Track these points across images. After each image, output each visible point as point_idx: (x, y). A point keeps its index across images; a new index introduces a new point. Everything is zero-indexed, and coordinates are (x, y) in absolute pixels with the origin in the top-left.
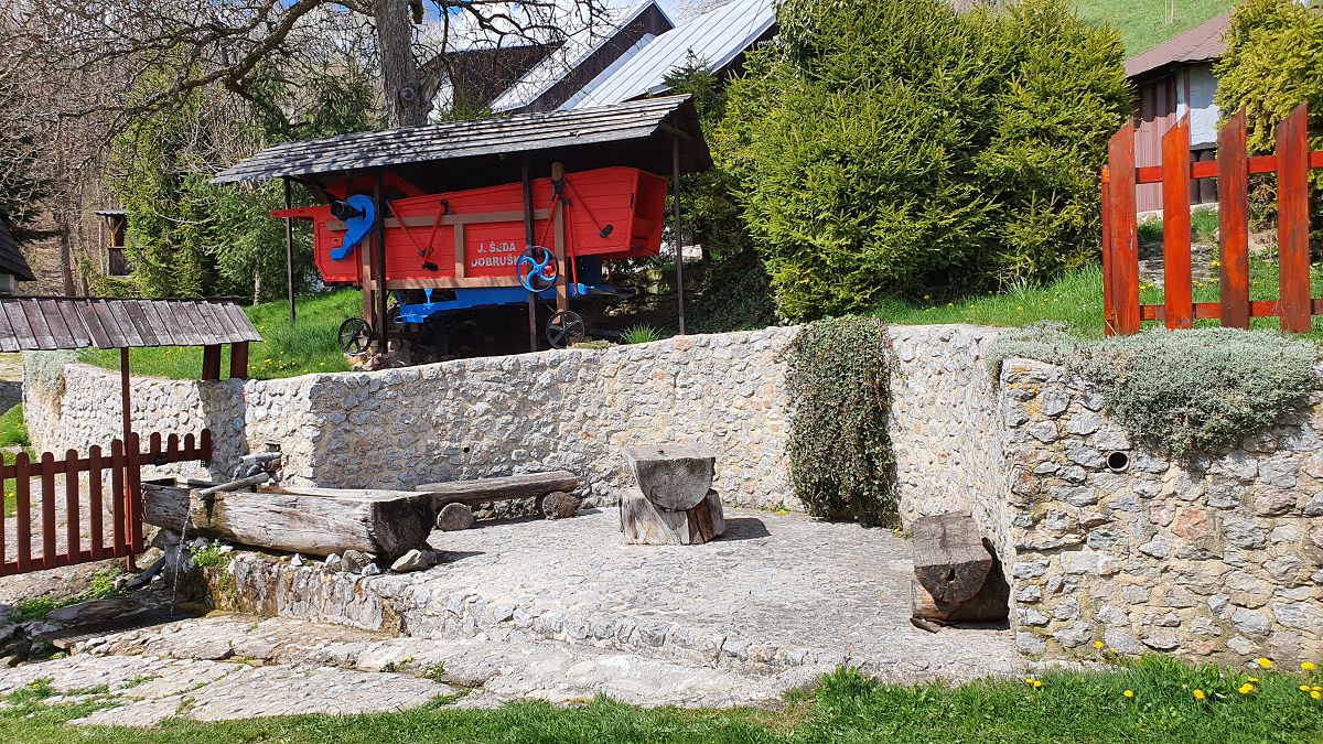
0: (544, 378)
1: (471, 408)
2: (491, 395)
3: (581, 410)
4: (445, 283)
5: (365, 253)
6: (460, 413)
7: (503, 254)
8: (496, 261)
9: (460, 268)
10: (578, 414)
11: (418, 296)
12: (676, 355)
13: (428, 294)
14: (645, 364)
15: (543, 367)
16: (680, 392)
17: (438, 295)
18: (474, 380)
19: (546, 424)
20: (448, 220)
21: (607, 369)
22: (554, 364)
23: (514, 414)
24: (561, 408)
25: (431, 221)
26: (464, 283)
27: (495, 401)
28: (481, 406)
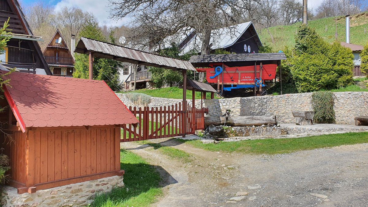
0: (265, 100)
1: (255, 105)
2: (258, 103)
3: (270, 106)
4: (236, 84)
5: (219, 77)
6: (254, 106)
7: (248, 79)
8: (246, 80)
9: (239, 81)
10: (269, 107)
11: (230, 86)
12: (287, 97)
13: (232, 86)
14: (281, 99)
15: (264, 99)
16: (287, 104)
17: (234, 86)
18: (256, 100)
19: (265, 109)
20: (237, 72)
21: (274, 99)
22: (266, 98)
23: (261, 107)
24: (267, 106)
25: (234, 72)
26: (239, 83)
27: (259, 104)
28: (257, 105)
